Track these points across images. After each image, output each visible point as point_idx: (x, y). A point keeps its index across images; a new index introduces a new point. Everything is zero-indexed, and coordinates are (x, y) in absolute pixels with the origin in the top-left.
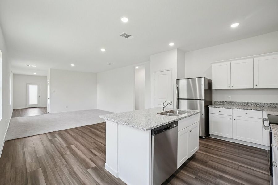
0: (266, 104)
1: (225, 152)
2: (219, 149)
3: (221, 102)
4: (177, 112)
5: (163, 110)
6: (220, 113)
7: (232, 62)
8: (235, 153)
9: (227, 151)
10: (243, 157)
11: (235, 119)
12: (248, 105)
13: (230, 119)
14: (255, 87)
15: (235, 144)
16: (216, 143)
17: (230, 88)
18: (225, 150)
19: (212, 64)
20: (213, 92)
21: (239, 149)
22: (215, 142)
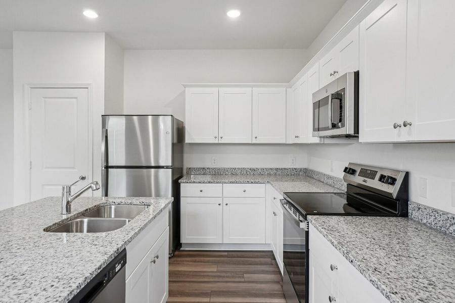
0: (265, 170)
1: (217, 279)
2: (204, 276)
3: (199, 169)
4: (111, 208)
5: (68, 210)
6: (202, 194)
7: (221, 89)
8: (233, 277)
9: (219, 277)
10: (246, 280)
11: (227, 205)
12: (242, 172)
13: (219, 205)
14: (254, 142)
15: (226, 254)
16: (195, 261)
17: (216, 142)
18: (214, 274)
19: (185, 86)
20: (186, 148)
21: (235, 264)
22: (194, 259)
